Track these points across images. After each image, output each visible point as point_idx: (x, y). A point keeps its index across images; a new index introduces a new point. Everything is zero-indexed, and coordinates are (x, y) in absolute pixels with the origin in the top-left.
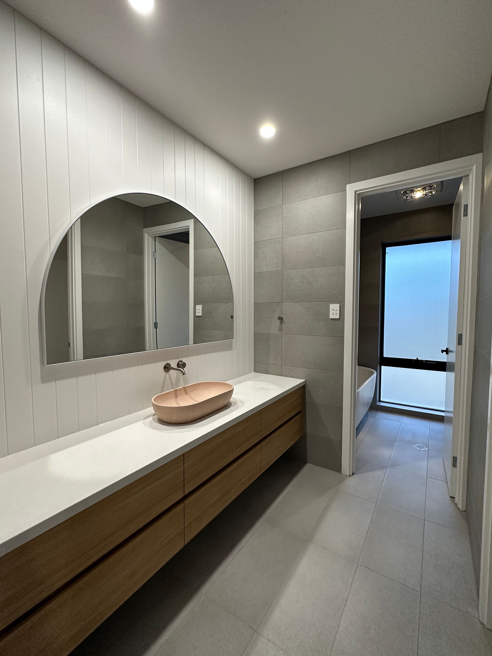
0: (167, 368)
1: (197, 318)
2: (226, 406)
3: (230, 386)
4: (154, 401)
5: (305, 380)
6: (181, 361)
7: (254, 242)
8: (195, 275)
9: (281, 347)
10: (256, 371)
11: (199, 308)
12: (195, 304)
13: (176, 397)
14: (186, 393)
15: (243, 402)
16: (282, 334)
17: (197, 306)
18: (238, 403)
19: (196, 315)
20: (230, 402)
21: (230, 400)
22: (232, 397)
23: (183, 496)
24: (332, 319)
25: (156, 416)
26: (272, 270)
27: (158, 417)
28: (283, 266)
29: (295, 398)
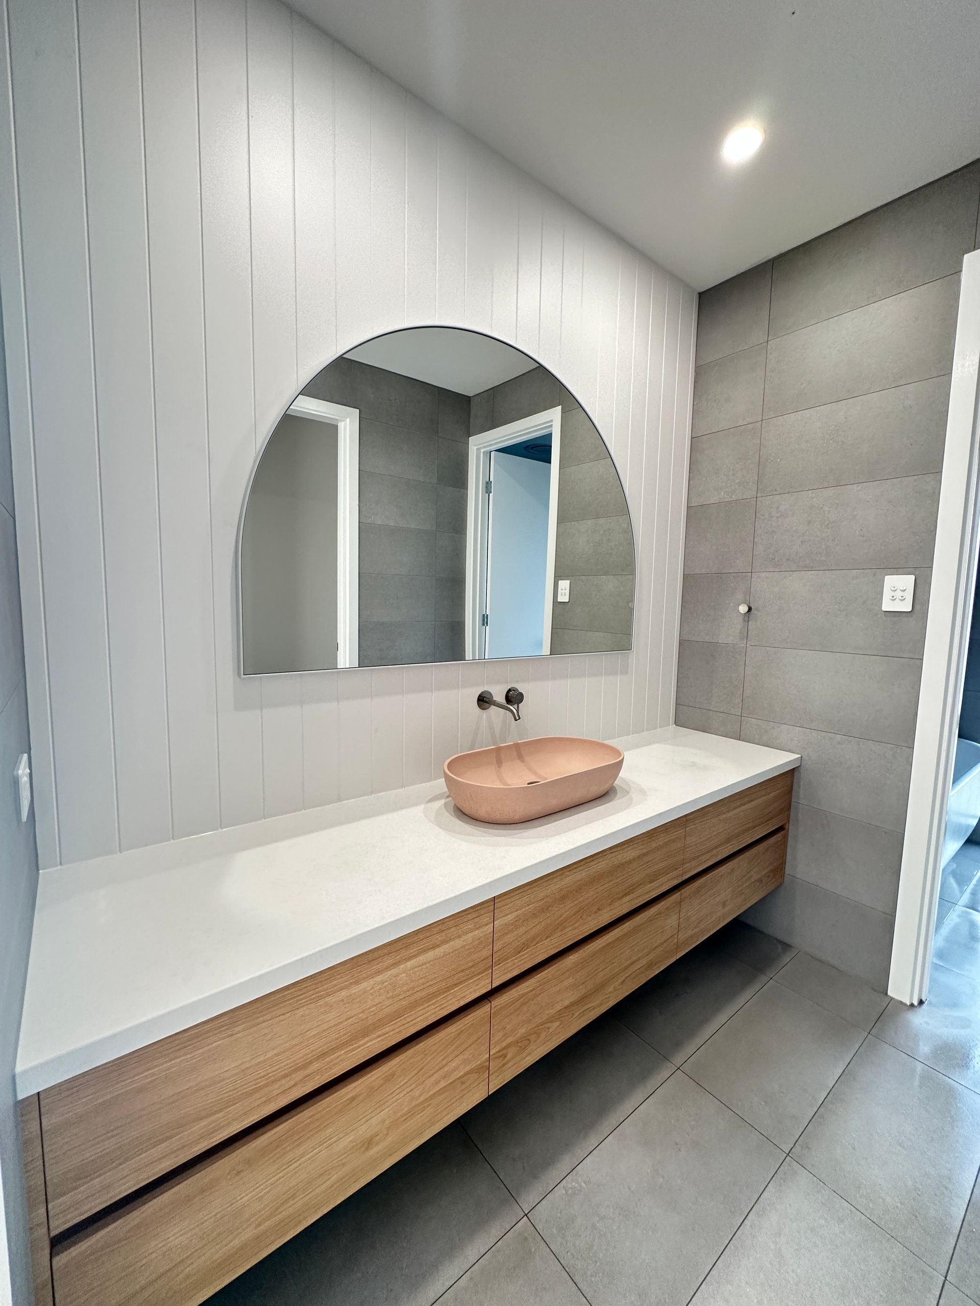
0: (484, 701)
1: (560, 605)
2: (604, 796)
3: (616, 752)
4: (449, 770)
5: (800, 756)
6: (515, 690)
7: (692, 438)
8: (561, 520)
9: (742, 674)
10: (677, 723)
11: (564, 585)
12: (558, 577)
13: (499, 763)
14: (520, 757)
15: (643, 792)
16: (748, 645)
17: (560, 581)
18: (631, 793)
19: (559, 601)
20: (615, 787)
21: (613, 783)
22: (619, 775)
23: (489, 988)
24: (886, 613)
25: (451, 799)
26: (731, 497)
27: (454, 803)
28: (760, 487)
29: (772, 794)
